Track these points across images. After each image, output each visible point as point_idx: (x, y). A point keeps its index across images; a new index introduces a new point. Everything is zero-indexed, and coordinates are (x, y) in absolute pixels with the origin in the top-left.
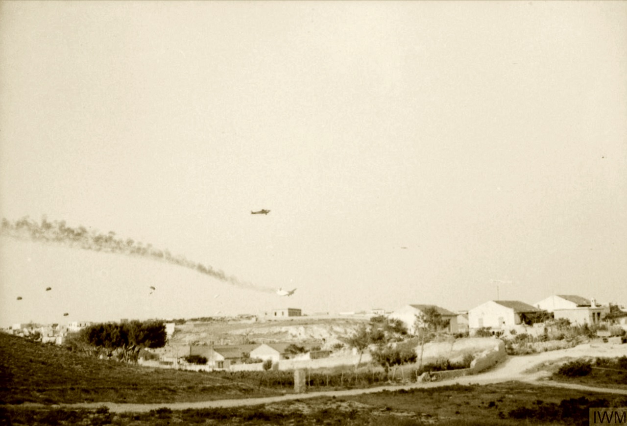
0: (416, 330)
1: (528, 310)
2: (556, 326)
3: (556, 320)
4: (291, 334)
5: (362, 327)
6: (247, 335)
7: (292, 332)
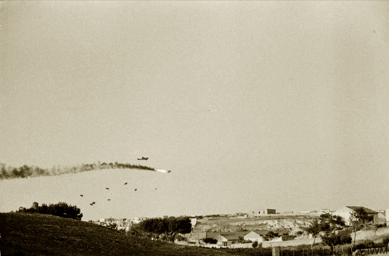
0: (351, 222)
4: (270, 225)
5: (315, 220)
6: (242, 226)
7: (270, 224)
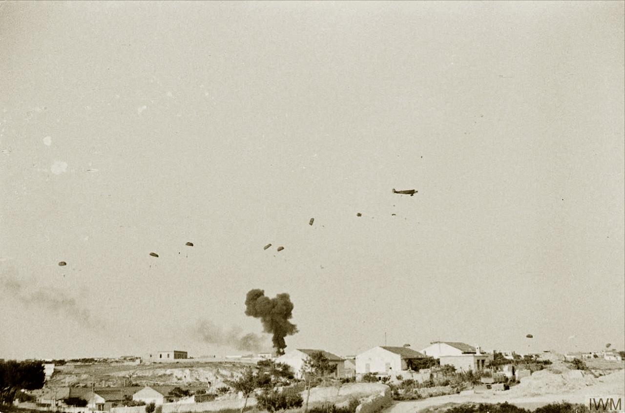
0: (303, 374)
1: (415, 356)
2: (441, 373)
3: (442, 366)
4: (176, 377)
5: (249, 371)
6: (130, 377)
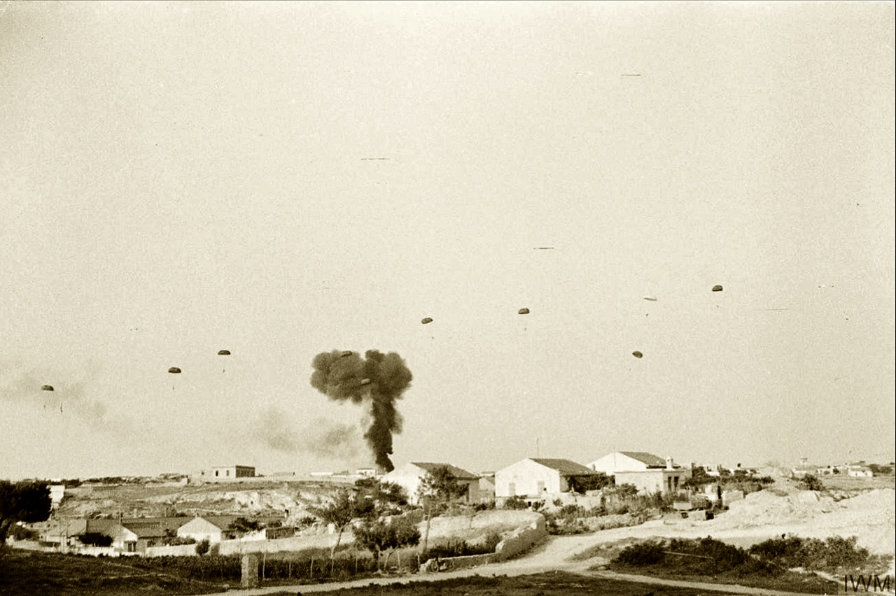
0: (420, 498)
1: (580, 472)
2: (617, 496)
3: (617, 486)
4: (239, 503)
5: (342, 492)
6: (174, 504)
7: (240, 500)
